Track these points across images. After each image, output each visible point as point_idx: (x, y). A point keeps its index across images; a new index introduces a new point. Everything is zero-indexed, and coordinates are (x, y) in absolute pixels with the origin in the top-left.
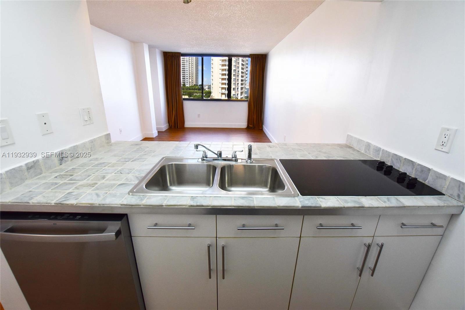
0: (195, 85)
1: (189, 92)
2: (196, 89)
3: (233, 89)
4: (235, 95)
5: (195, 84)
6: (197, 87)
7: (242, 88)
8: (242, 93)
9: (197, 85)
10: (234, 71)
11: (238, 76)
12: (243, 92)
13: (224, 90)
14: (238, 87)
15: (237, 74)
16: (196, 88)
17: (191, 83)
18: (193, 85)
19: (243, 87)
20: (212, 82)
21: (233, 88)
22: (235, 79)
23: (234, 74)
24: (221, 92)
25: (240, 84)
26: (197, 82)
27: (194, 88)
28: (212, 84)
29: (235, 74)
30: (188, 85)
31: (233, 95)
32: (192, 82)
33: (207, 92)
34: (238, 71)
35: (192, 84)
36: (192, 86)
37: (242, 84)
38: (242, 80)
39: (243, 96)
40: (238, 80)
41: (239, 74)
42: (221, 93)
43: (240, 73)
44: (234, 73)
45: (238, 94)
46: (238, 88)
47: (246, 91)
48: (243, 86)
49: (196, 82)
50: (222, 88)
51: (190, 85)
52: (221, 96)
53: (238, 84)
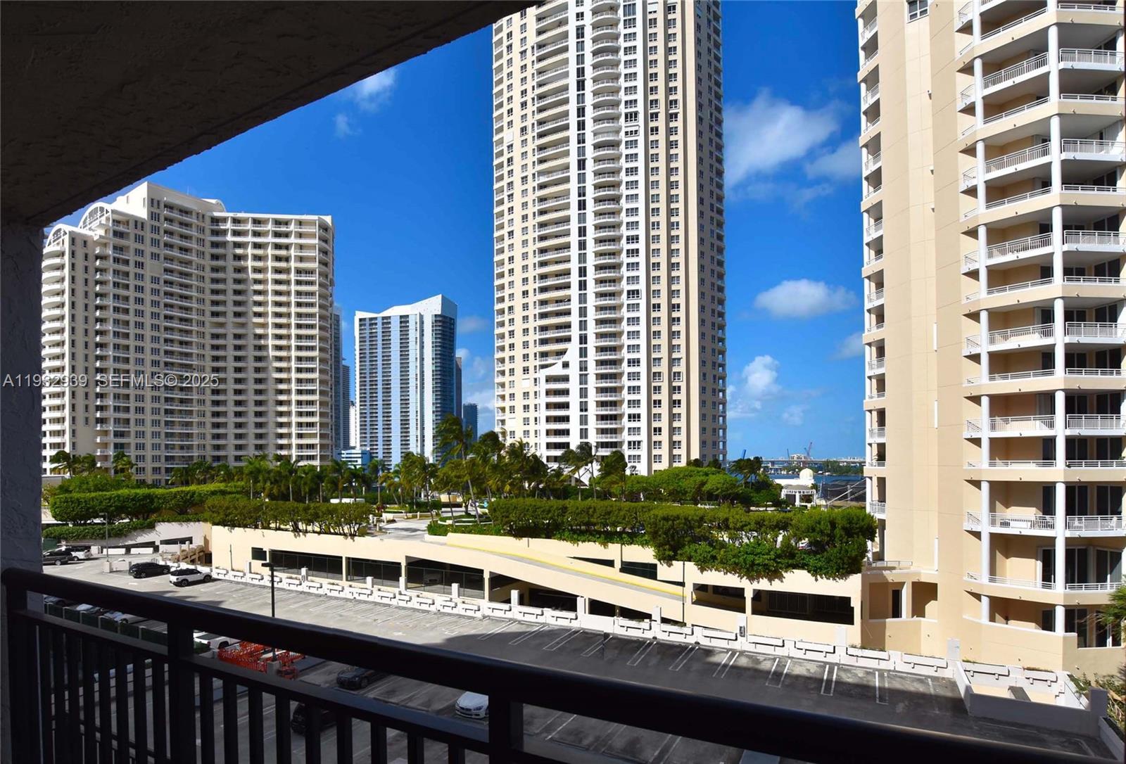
0: (697, 463)
1: (666, 519)
2: (710, 497)
5: (695, 455)
6: (715, 481)
9: (716, 464)
13: (1031, 513)
16: (706, 488)
17: (664, 451)
18: (683, 463)
20: (872, 439)
24: (986, 529)
26: (715, 444)
27: (689, 484)
28: (870, 454)
30: (642, 469)
32: (673, 444)
33: (833, 524)
35: (672, 458)
36: (673, 475)
42: (993, 537)
49: (703, 443)
50: (993, 485)
51: (656, 467)
52: (993, 571)
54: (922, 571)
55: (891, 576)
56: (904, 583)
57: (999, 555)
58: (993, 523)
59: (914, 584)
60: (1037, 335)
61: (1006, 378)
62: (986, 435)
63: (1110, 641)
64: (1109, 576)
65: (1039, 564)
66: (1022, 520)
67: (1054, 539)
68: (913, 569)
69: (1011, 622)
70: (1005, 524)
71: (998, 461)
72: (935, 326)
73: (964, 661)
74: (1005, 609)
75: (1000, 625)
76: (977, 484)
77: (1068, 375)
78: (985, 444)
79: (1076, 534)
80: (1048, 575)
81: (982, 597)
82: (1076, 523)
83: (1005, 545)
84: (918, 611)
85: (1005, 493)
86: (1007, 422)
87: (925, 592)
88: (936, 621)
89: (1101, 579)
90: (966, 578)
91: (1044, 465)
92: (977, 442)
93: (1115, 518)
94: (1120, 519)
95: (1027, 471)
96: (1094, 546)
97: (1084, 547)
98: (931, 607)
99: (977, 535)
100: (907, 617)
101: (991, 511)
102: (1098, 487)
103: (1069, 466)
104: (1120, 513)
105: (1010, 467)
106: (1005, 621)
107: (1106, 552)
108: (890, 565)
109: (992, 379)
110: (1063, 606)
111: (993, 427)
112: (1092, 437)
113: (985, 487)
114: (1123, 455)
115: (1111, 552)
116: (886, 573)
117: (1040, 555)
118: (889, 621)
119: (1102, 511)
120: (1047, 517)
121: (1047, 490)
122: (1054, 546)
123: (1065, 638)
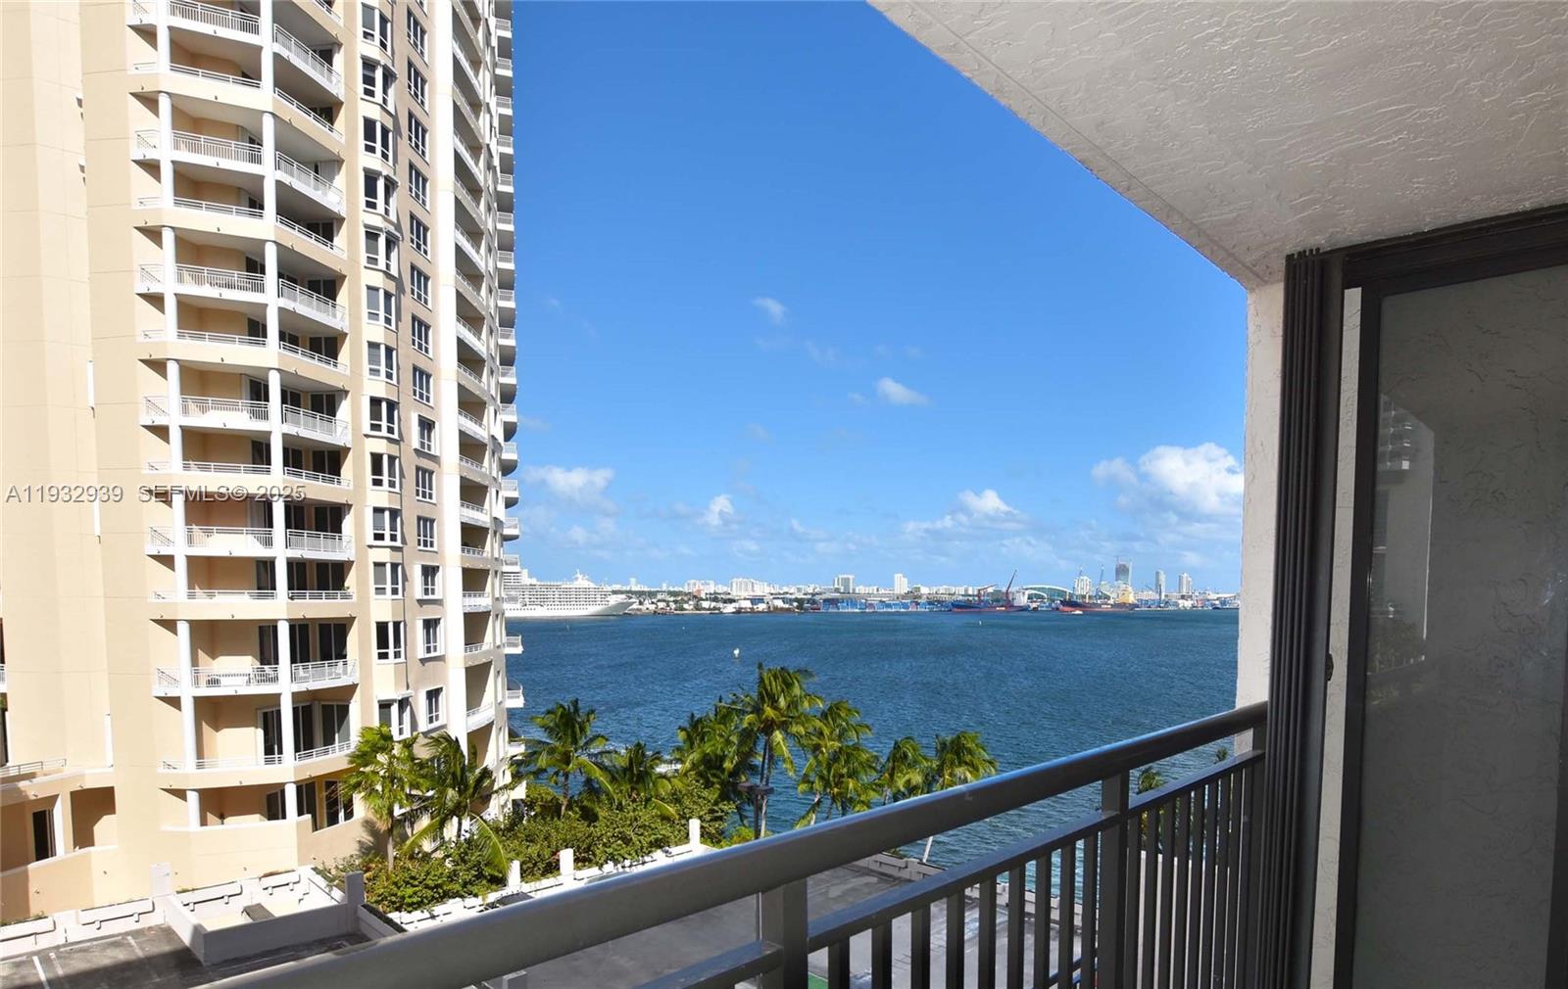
3: (382, 642)
4: (403, 703)
7: (475, 625)
8: (476, 677)
10: (375, 414)
11: (424, 477)
12: (489, 664)
13: (247, 663)
14: (431, 613)
15: (409, 463)
19: (487, 614)
21: (382, 628)
22: (395, 514)
23: (377, 459)
24: (187, 693)
25: (450, 581)
29: (394, 450)
31: (385, 706)
34: (427, 426)
37: (473, 580)
38: (472, 536)
39: (485, 714)
40: (426, 523)
41: (435, 459)
42: (199, 702)
43: (445, 443)
44: (381, 447)
45: (433, 695)
46: (431, 625)
47: (519, 650)
48: (481, 602)
50: (196, 626)
52: (200, 753)
53: (429, 572)
54: (87, 772)
55: (32, 790)
56: (57, 796)
57: (206, 728)
58: (196, 682)
59: (74, 795)
60: (246, 415)
61: (206, 469)
62: (181, 552)
63: (341, 815)
64: (337, 736)
65: (260, 732)
66: (236, 674)
67: (278, 696)
68: (68, 771)
69: (228, 820)
70: (213, 682)
71: (197, 590)
72: (90, 366)
73: (178, 892)
74: (219, 803)
75: (215, 827)
76: (170, 625)
77: (286, 477)
78: (181, 564)
79: (302, 687)
80: (272, 746)
81: (188, 793)
82: (301, 672)
83: (215, 712)
84: (83, 837)
85: (211, 637)
86: (209, 533)
87: (93, 804)
88: (116, 846)
89: (329, 740)
90: (161, 770)
91: (260, 597)
92: (167, 561)
93: (341, 663)
94: (345, 664)
95: (238, 605)
96: (319, 700)
97: (308, 704)
98: (104, 827)
99: (174, 702)
100: (66, 852)
101: (193, 666)
102: (320, 625)
103: (292, 598)
104: (345, 657)
105: (215, 600)
106: (220, 821)
107: (333, 706)
108: (24, 771)
109: (186, 467)
110: (294, 783)
111: (190, 541)
112: (311, 561)
113: (183, 629)
114: (346, 585)
115: (338, 706)
116: (22, 785)
117: (261, 721)
118: (33, 866)
119: (326, 656)
120: (266, 667)
121: (266, 632)
122: (279, 705)
123: (298, 824)
